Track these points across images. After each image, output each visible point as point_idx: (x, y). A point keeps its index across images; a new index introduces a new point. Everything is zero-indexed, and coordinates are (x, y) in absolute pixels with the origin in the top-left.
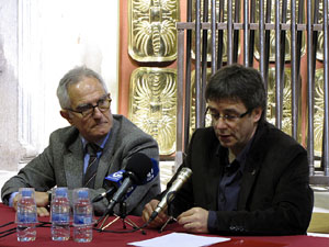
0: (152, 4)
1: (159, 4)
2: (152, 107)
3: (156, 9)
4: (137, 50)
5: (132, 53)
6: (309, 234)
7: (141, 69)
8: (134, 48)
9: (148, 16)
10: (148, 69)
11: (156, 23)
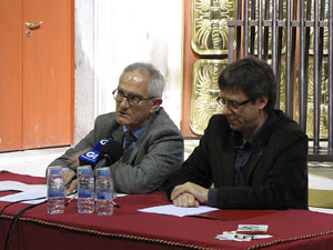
0: (212, 4)
1: (218, 5)
2: (211, 93)
3: (216, 9)
4: (199, 44)
5: (194, 47)
6: (310, 208)
7: (203, 61)
8: (197, 43)
9: (208, 14)
10: (209, 61)
11: (215, 21)
